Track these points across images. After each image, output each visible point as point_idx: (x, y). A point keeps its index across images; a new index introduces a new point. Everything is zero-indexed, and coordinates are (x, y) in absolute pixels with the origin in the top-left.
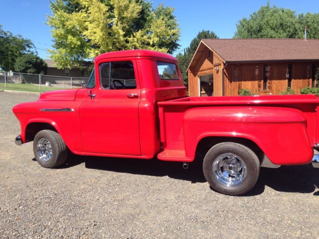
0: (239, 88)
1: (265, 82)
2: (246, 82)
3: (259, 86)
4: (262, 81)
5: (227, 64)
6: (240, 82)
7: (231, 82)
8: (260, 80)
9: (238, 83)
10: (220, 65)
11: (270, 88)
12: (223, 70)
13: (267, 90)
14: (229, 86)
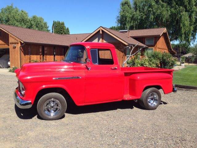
0: (30, 59)
1: (43, 56)
2: (33, 56)
3: (41, 59)
4: (42, 56)
5: (24, 44)
6: (30, 56)
7: (25, 55)
8: (41, 55)
9: (29, 56)
10: (18, 43)
11: (46, 60)
12: (20, 47)
13: (44, 61)
14: (24, 57)
